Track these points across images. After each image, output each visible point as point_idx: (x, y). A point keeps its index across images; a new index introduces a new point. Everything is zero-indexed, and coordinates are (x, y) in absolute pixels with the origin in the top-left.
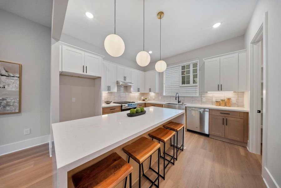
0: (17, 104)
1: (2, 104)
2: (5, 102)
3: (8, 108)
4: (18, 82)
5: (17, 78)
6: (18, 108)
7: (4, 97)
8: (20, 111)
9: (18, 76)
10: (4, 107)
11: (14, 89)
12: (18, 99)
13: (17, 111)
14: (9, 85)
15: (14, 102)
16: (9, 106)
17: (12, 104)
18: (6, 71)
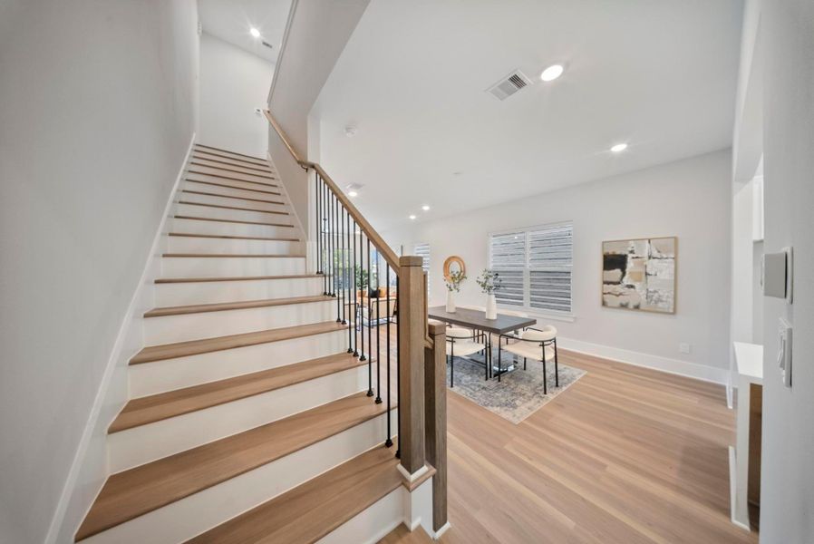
0: (671, 301)
1: (654, 298)
2: (656, 295)
3: (660, 305)
4: (673, 266)
5: (671, 260)
6: (672, 307)
7: (657, 289)
8: (674, 313)
9: (673, 256)
10: (656, 302)
11: (667, 277)
12: (673, 293)
13: (671, 311)
14: (661, 271)
15: (668, 297)
16: (662, 301)
17: (664, 299)
18: (659, 252)
